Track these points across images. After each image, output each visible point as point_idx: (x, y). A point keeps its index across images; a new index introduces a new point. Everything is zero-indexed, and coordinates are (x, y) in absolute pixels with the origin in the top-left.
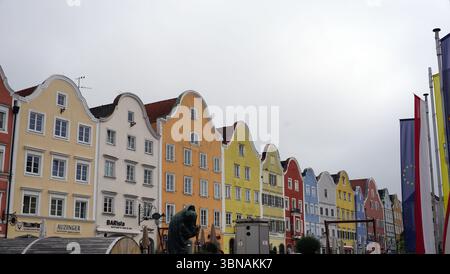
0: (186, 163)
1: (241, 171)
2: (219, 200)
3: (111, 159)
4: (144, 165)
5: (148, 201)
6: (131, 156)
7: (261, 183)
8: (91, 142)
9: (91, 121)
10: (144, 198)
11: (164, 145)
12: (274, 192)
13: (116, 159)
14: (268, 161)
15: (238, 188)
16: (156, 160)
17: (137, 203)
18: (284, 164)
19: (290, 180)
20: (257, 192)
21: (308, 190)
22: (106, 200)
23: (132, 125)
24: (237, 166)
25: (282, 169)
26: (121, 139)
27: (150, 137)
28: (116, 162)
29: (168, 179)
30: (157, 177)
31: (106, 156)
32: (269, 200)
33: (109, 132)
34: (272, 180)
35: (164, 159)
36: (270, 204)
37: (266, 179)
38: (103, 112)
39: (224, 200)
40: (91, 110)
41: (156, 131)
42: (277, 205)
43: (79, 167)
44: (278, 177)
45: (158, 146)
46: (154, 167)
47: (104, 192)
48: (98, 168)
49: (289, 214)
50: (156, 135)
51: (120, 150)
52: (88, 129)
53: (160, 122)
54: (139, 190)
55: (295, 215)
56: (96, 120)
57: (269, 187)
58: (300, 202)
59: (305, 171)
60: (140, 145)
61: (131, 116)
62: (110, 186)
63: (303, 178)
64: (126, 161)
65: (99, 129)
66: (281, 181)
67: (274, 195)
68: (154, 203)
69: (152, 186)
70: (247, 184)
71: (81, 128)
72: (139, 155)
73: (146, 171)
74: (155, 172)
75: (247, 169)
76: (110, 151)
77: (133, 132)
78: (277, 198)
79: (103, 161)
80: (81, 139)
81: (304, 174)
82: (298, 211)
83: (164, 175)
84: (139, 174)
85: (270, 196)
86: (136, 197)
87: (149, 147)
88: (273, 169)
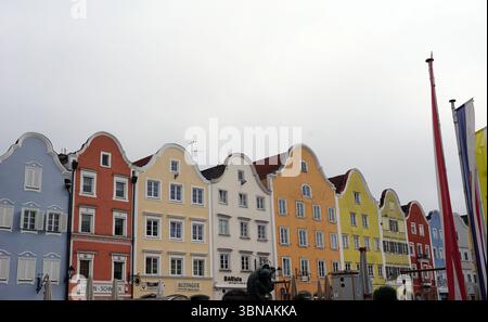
0: (299, 215)
1: (358, 219)
2: (337, 250)
3: (224, 218)
4: (257, 221)
5: (263, 256)
6: (244, 213)
7: (380, 229)
8: (204, 203)
9: (203, 183)
10: (259, 253)
11: (276, 200)
12: (396, 238)
13: (229, 217)
14: (388, 207)
15: (356, 237)
16: (268, 214)
17: (252, 259)
18: (405, 208)
19: (413, 225)
20: (377, 240)
21: (435, 234)
22: (222, 257)
23: (242, 183)
24: (353, 215)
25: (403, 214)
26: (233, 198)
27: (261, 194)
28: (230, 221)
29: (282, 233)
30: (271, 232)
31: (219, 215)
32: (391, 247)
33: (221, 191)
34: (393, 226)
35: (276, 213)
36: (393, 251)
37: (387, 225)
38: (214, 173)
39: (341, 250)
40: (202, 172)
41: (266, 187)
42: (400, 252)
43: (195, 227)
44: (400, 223)
45: (269, 201)
46: (266, 222)
47: (219, 250)
48: (212, 228)
49: (415, 260)
50: (268, 191)
51: (233, 208)
52: (200, 191)
53: (270, 177)
54: (254, 245)
55: (422, 261)
56: (208, 182)
57: (390, 233)
58: (427, 246)
59: (431, 214)
60: (252, 202)
61: (241, 174)
62: (225, 243)
63: (428, 222)
64: (239, 218)
65: (211, 190)
66: (403, 226)
67: (397, 241)
68: (270, 258)
69: (266, 241)
70: (366, 232)
71: (195, 191)
72: (252, 212)
73: (259, 227)
74: (268, 227)
75: (364, 217)
76: (224, 210)
77: (244, 189)
78: (399, 244)
79: (216, 220)
80: (195, 201)
81: (429, 218)
82: (425, 256)
83: (278, 228)
84: (253, 230)
85: (392, 243)
86: (251, 253)
87: (260, 203)
88: (393, 214)
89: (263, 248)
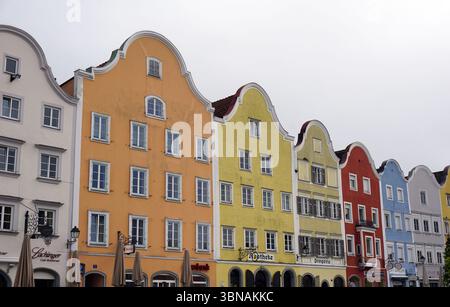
1: (253, 161)
2: (208, 206)
4: (40, 147)
5: (48, 206)
6: (11, 130)
10: (37, 202)
11: (87, 115)
12: (320, 194)
15: (248, 188)
17: (21, 209)
18: (341, 155)
19: (353, 177)
20: (287, 195)
21: (389, 193)
23: (12, 79)
25: (337, 160)
30: (71, 168)
32: (310, 207)
34: (317, 175)
35: (86, 136)
36: (313, 212)
37: (305, 171)
39: (216, 207)
44: (329, 173)
46: (62, 150)
49: (352, 229)
53: (79, 77)
54: (27, 188)
55: (363, 230)
57: (312, 187)
58: (374, 210)
59: (384, 164)
63: (379, 176)
66: (334, 178)
67: (322, 199)
69: (57, 182)
73: (44, 157)
74: (65, 159)
77: (16, 90)
78: (326, 203)
81: (381, 170)
83: (85, 162)
86: (19, 200)
87: (51, 118)
88: (318, 158)
89: (48, 193)
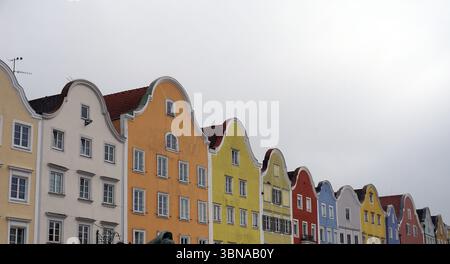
0: (161, 174)
1: (235, 185)
2: (206, 224)
3: (58, 170)
4: (103, 178)
5: (109, 226)
6: (86, 165)
7: (261, 202)
8: (31, 146)
9: (31, 118)
10: (103, 223)
11: (130, 151)
12: (278, 213)
13: (65, 169)
14: (272, 172)
15: (231, 208)
16: (119, 170)
17: (94, 228)
18: (292, 175)
19: (300, 197)
20: (256, 214)
21: (324, 211)
22: (51, 225)
23: (87, 124)
24: (229, 179)
25: (290, 183)
26: (72, 143)
27: (112, 140)
28: (66, 174)
29: (136, 196)
30: (121, 194)
31: (51, 165)
32: (270, 224)
33: (55, 132)
34: (277, 197)
35: (131, 169)
36: (273, 229)
37: (268, 196)
38: (47, 106)
39: (211, 225)
40: (30, 102)
41: (119, 132)
42: (282, 231)
43: (14, 180)
44: (284, 193)
45: (122, 152)
46: (117, 181)
47: (49, 215)
48: (40, 182)
49: (298, 242)
50: (120, 138)
51: (72, 157)
52: (26, 129)
53: (124, 119)
54: (97, 212)
55: (306, 243)
56: (38, 116)
57: (273, 207)
58: (313, 226)
59: (320, 184)
60: (98, 150)
61: (85, 111)
62: (57, 205)
63: (317, 195)
64: (79, 172)
65: (42, 129)
66: (287, 198)
67: (279, 217)
68: (117, 229)
69: (114, 206)
70: (243, 203)
71: (18, 127)
72: (97, 165)
73: (106, 186)
74: (118, 188)
75: (243, 182)
76: (58, 158)
77: (88, 132)
78: (281, 220)
79: (47, 172)
80: (17, 142)
81: (318, 189)
82: (310, 238)
83: (131, 189)
84: (97, 190)
85: (273, 219)
86: (93, 221)
87: (109, 153)
88: (277, 182)
89: (109, 215)
